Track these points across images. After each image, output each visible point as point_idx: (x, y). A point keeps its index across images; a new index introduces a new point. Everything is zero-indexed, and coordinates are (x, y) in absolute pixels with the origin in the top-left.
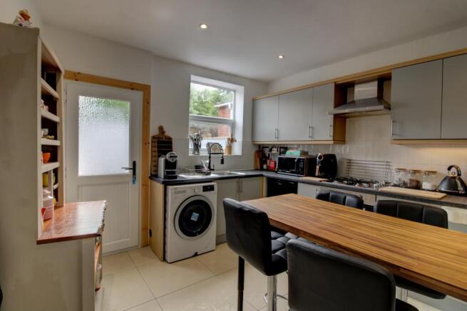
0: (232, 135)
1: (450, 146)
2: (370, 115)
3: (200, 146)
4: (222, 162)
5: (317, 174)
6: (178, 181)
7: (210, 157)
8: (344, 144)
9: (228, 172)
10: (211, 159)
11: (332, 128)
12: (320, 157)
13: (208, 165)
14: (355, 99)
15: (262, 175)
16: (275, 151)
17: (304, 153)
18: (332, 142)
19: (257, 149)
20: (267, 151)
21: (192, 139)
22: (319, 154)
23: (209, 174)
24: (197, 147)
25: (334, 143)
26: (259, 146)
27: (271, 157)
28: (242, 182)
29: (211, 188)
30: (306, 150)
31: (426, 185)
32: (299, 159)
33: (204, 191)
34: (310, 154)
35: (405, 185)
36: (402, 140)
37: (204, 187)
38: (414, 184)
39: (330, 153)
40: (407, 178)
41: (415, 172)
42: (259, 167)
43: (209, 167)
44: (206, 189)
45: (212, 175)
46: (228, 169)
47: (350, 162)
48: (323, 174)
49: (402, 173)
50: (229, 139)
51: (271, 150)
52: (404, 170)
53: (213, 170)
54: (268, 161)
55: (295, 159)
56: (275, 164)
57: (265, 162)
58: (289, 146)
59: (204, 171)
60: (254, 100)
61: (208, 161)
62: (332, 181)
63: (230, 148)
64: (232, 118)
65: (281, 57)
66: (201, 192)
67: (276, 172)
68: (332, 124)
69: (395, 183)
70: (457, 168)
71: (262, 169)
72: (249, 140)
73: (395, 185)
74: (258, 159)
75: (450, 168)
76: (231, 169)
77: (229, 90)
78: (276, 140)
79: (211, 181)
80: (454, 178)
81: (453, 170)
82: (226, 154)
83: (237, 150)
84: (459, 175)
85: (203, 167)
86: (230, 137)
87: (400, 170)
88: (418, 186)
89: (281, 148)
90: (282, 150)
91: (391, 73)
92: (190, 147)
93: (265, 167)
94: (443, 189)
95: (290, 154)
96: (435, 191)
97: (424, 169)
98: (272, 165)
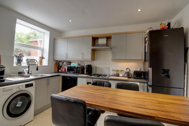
0: (42, 55)
1: (129, 62)
2: (104, 50)
3: (22, 61)
4: (37, 69)
5: (85, 73)
6: (5, 83)
7: (29, 67)
8: (94, 61)
9: (40, 74)
10: (30, 68)
11: (91, 54)
12: (86, 66)
13: (27, 71)
14: (99, 44)
15: (60, 75)
16: (65, 63)
17: (79, 64)
18: (91, 60)
19: (56, 62)
20: (61, 64)
21: (16, 56)
22: (86, 65)
23: (29, 77)
24: (20, 61)
25: (92, 60)
26: (57, 61)
27: (63, 66)
28: (49, 80)
29: (31, 85)
30: (80, 63)
31: (121, 75)
32: (77, 67)
33: (26, 87)
34: (81, 65)
35: (115, 76)
36: (115, 60)
37: (26, 85)
38: (118, 75)
39: (90, 64)
40: (115, 73)
41: (118, 71)
42: (57, 72)
43: (28, 73)
44: (27, 86)
45: (31, 77)
46: (40, 73)
47: (96, 68)
48: (87, 73)
49: (114, 71)
50: (40, 57)
51: (63, 63)
52: (114, 70)
53: (31, 74)
54: (61, 68)
55: (76, 67)
56: (65, 69)
57: (60, 69)
58: (71, 61)
59: (25, 75)
60: (54, 39)
61: (27, 69)
62: (91, 76)
63: (41, 62)
64: (42, 46)
65: (70, 21)
66: (24, 88)
67: (66, 73)
68: (91, 53)
69: (112, 75)
70: (129, 69)
71: (58, 72)
72: (52, 58)
73: (112, 76)
74: (56, 67)
75: (127, 69)
76: (41, 73)
77: (40, 32)
78: (66, 58)
79: (31, 81)
80: (129, 72)
81: (128, 69)
82: (39, 65)
83: (45, 63)
84: (130, 71)
85: (24, 73)
86: (41, 56)
87: (113, 70)
88: (118, 76)
89: (68, 62)
90: (69, 63)
91: (111, 36)
92: (14, 61)
93: (60, 71)
94: (126, 76)
95: (73, 65)
96: (123, 77)
97: (120, 69)
98: (63, 70)
